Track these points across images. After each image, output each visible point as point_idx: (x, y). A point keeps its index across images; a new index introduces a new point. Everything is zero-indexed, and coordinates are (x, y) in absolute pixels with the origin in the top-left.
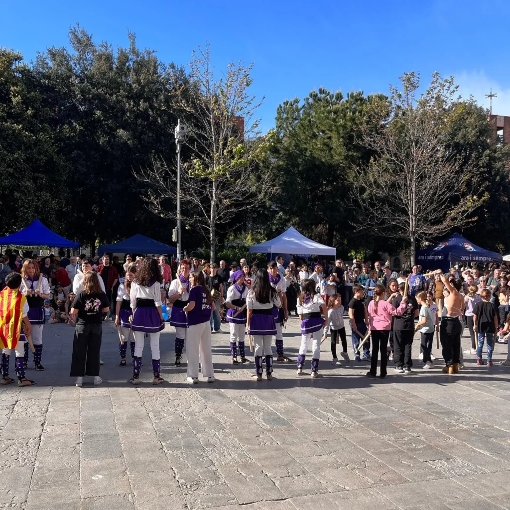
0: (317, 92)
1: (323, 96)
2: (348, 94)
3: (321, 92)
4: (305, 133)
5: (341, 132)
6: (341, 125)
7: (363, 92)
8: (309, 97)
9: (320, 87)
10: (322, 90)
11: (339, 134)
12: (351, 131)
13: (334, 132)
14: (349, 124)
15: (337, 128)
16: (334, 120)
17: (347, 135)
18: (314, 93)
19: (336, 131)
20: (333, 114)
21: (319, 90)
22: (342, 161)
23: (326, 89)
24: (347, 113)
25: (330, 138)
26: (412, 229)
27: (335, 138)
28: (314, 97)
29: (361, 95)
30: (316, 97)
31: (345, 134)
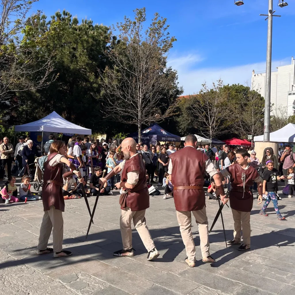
0: (62, 13)
1: (66, 17)
2: (83, 20)
3: (65, 14)
4: (54, 42)
5: (85, 45)
6: (85, 40)
7: (92, 22)
8: (55, 16)
9: (64, 10)
10: (66, 12)
11: (83, 46)
12: (92, 45)
13: (79, 44)
14: (91, 40)
15: (82, 41)
16: (79, 35)
17: (89, 48)
18: (59, 14)
19: (81, 44)
20: (78, 31)
21: (63, 12)
22: (84, 67)
23: (69, 12)
24: (89, 32)
25: (74, 49)
26: (140, 118)
27: (80, 48)
28: (59, 16)
29: (92, 23)
30: (60, 17)
31: (88, 47)
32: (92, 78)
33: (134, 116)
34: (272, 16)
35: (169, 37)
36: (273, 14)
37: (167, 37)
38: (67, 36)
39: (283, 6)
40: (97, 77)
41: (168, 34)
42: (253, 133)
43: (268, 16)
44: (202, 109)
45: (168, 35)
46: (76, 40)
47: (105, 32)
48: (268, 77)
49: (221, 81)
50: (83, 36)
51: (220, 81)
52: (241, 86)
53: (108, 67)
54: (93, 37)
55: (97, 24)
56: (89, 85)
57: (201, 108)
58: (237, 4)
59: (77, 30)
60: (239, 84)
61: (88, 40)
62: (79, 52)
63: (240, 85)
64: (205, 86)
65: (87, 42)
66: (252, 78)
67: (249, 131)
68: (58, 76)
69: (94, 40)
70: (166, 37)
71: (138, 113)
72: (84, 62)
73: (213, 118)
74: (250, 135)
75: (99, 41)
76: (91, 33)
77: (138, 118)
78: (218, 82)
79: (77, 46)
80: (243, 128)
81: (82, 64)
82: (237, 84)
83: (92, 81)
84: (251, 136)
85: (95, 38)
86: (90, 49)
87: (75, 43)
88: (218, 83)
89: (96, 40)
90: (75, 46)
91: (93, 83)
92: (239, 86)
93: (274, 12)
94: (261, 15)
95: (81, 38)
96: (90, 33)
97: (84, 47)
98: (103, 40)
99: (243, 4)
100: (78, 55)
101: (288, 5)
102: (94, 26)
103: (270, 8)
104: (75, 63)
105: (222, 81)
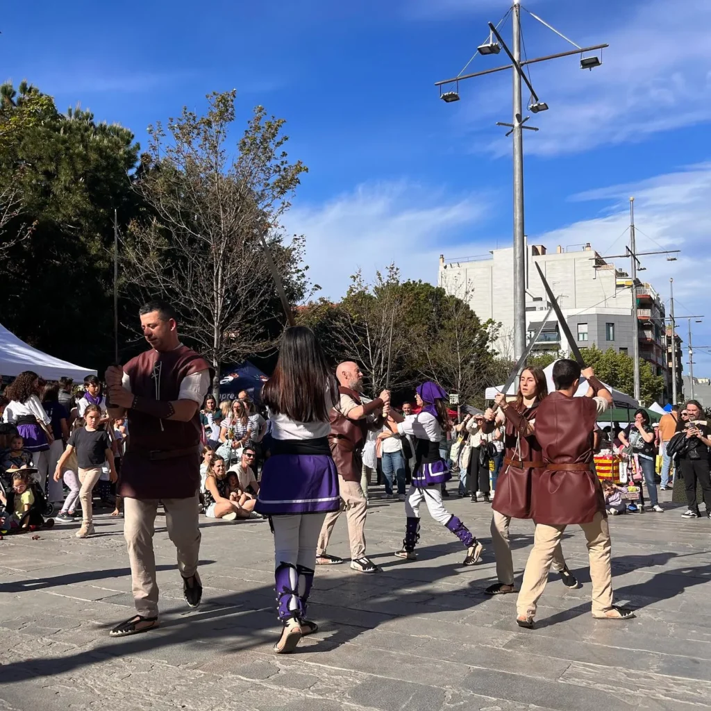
0: (17, 89)
3: (24, 89)
5: (79, 166)
6: (79, 155)
7: (92, 116)
9: (23, 81)
10: (28, 87)
12: (97, 169)
13: (64, 165)
14: (93, 156)
15: (71, 158)
16: (64, 142)
17: (90, 174)
18: (9, 88)
19: (68, 163)
20: (62, 132)
21: (20, 84)
22: (74, 219)
23: (35, 87)
24: (89, 136)
25: (49, 175)
26: (217, 345)
27: (67, 175)
28: (9, 94)
29: (91, 119)
30: (12, 96)
31: (86, 171)
32: (95, 247)
33: (202, 340)
34: (521, 127)
35: (286, 163)
36: (523, 125)
37: (282, 162)
38: (32, 143)
39: (539, 110)
40: (107, 242)
41: (284, 154)
42: (460, 389)
43: (513, 126)
44: (352, 331)
45: (284, 159)
46: (57, 153)
47: (128, 142)
48: (518, 255)
49: (395, 270)
50: (74, 144)
51: (392, 268)
52: (427, 285)
53: (137, 222)
54: (100, 150)
55: (104, 123)
56: (86, 263)
57: (351, 329)
58: (446, 99)
59: (59, 130)
60: (420, 281)
61: (86, 155)
62: (63, 183)
63: (423, 283)
64: (358, 280)
65: (86, 159)
66: (440, 272)
67: (450, 385)
68: (35, 226)
69: (101, 156)
70: (279, 163)
71: (212, 332)
72: (75, 206)
73: (379, 351)
74: (453, 393)
75: (115, 159)
76: (94, 140)
77: (212, 346)
78: (388, 270)
79: (56, 168)
80: (438, 378)
81: (70, 211)
82: (417, 281)
83: (93, 252)
84: (457, 395)
85: (106, 152)
86: (91, 177)
87: (51, 159)
88: (389, 274)
89: (107, 158)
90: (52, 168)
91: (97, 258)
92: (422, 285)
93: (527, 119)
94: (499, 124)
95: (68, 149)
96: (91, 138)
97: (75, 171)
98: (125, 158)
99: (457, 99)
100: (57, 190)
101: (547, 108)
102: (97, 125)
103: (517, 111)
104: (53, 209)
105: (397, 269)
